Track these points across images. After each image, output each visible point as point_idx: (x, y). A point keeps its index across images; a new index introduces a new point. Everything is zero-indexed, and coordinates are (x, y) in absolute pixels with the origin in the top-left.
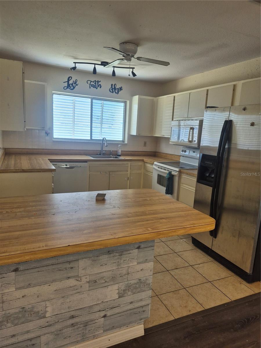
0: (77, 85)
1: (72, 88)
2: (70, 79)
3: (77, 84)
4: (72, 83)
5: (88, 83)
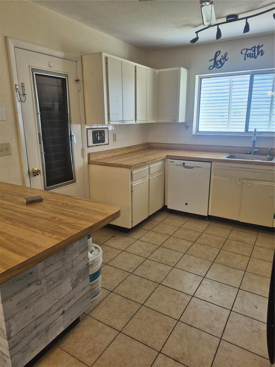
0: (226, 60)
1: (220, 65)
2: (217, 55)
3: (227, 58)
4: (221, 59)
5: (242, 53)
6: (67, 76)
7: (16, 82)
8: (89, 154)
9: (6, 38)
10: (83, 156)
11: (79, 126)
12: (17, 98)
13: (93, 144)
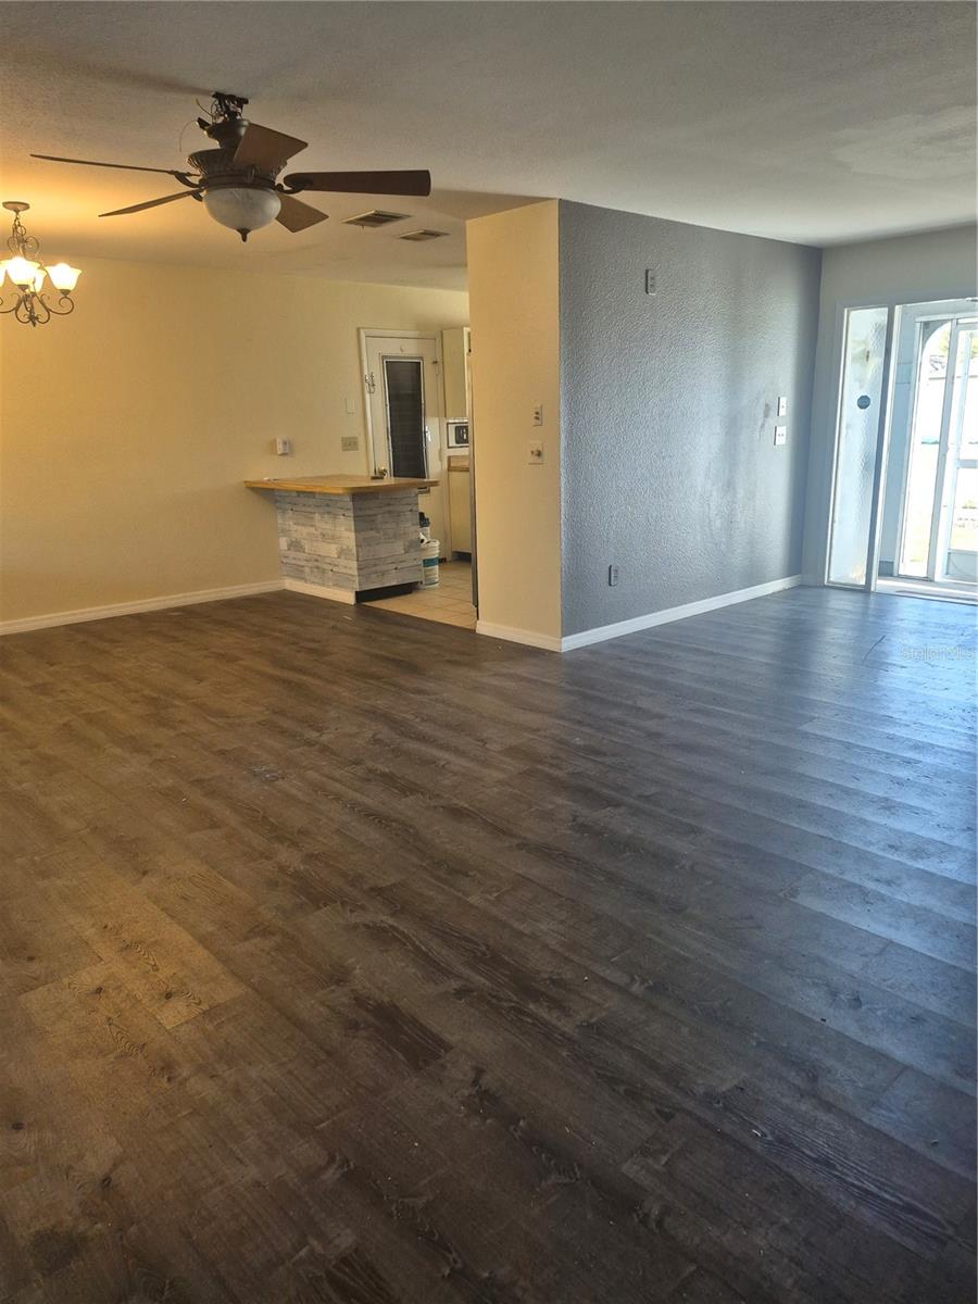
6: (421, 358)
7: (366, 372)
8: (449, 458)
9: (358, 330)
10: (441, 460)
11: (437, 420)
12: (366, 390)
13: (455, 445)
